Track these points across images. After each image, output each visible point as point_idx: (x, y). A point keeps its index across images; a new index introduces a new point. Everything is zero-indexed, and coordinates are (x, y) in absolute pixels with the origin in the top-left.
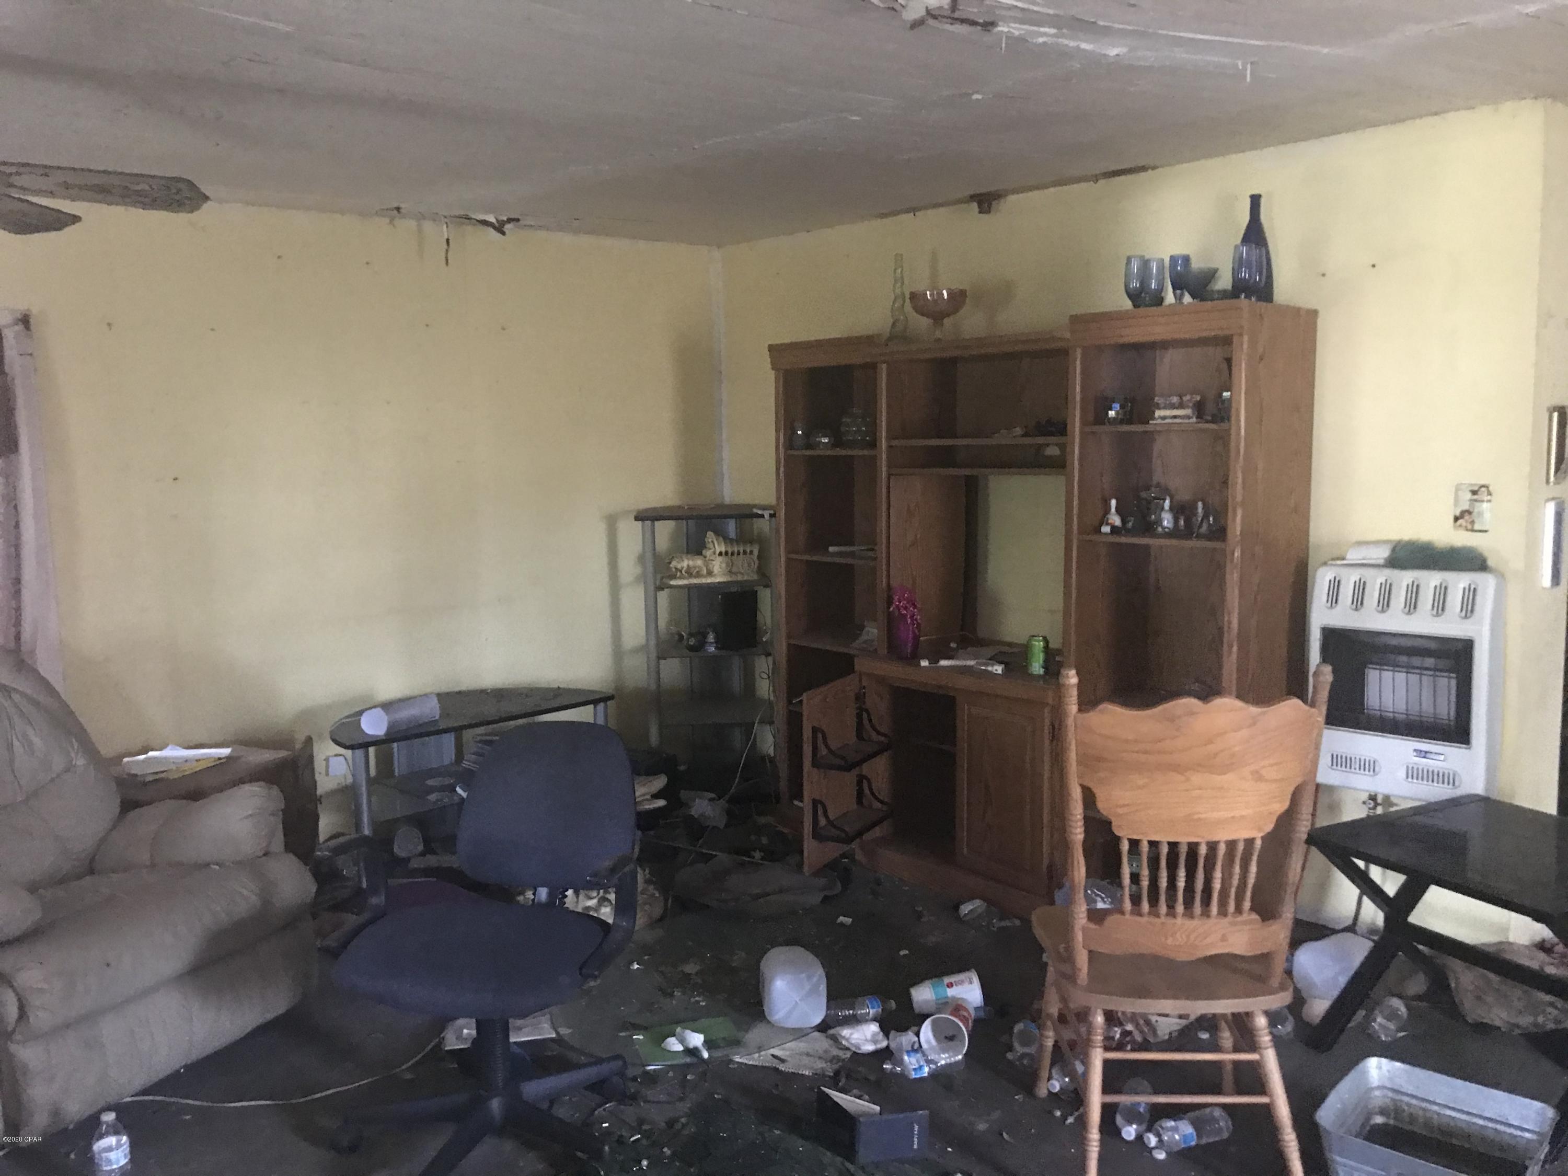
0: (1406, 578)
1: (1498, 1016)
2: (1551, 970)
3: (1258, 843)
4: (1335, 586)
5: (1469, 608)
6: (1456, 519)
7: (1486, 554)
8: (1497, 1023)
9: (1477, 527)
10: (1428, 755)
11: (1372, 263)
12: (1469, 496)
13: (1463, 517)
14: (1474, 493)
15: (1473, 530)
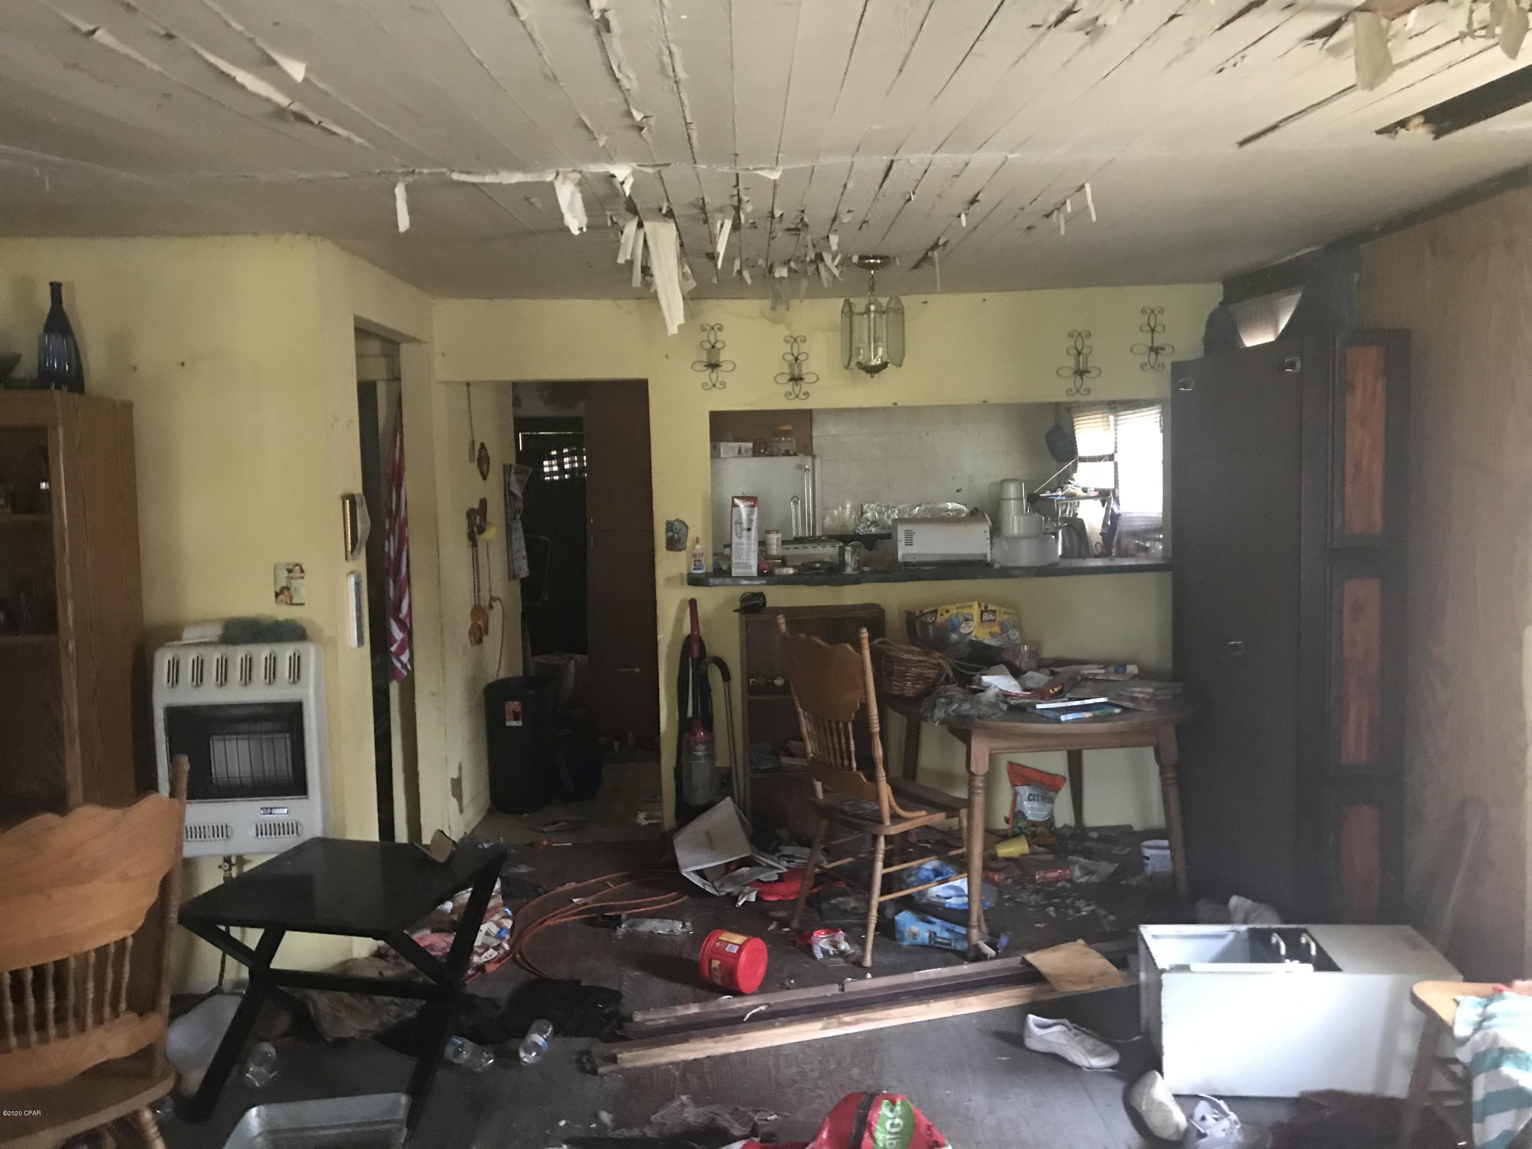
0: (239, 653)
1: (352, 1027)
2: (388, 973)
3: (130, 942)
4: (175, 665)
5: (296, 673)
6: (277, 595)
7: (305, 625)
8: (352, 1034)
9: (295, 601)
10: (273, 811)
11: (181, 361)
12: (286, 573)
13: (283, 593)
14: (290, 571)
15: (292, 604)
